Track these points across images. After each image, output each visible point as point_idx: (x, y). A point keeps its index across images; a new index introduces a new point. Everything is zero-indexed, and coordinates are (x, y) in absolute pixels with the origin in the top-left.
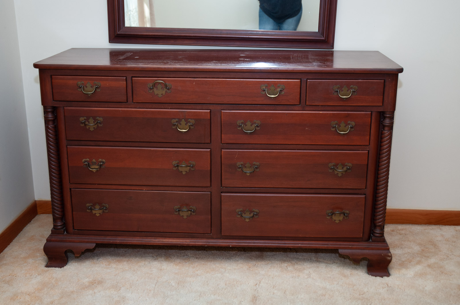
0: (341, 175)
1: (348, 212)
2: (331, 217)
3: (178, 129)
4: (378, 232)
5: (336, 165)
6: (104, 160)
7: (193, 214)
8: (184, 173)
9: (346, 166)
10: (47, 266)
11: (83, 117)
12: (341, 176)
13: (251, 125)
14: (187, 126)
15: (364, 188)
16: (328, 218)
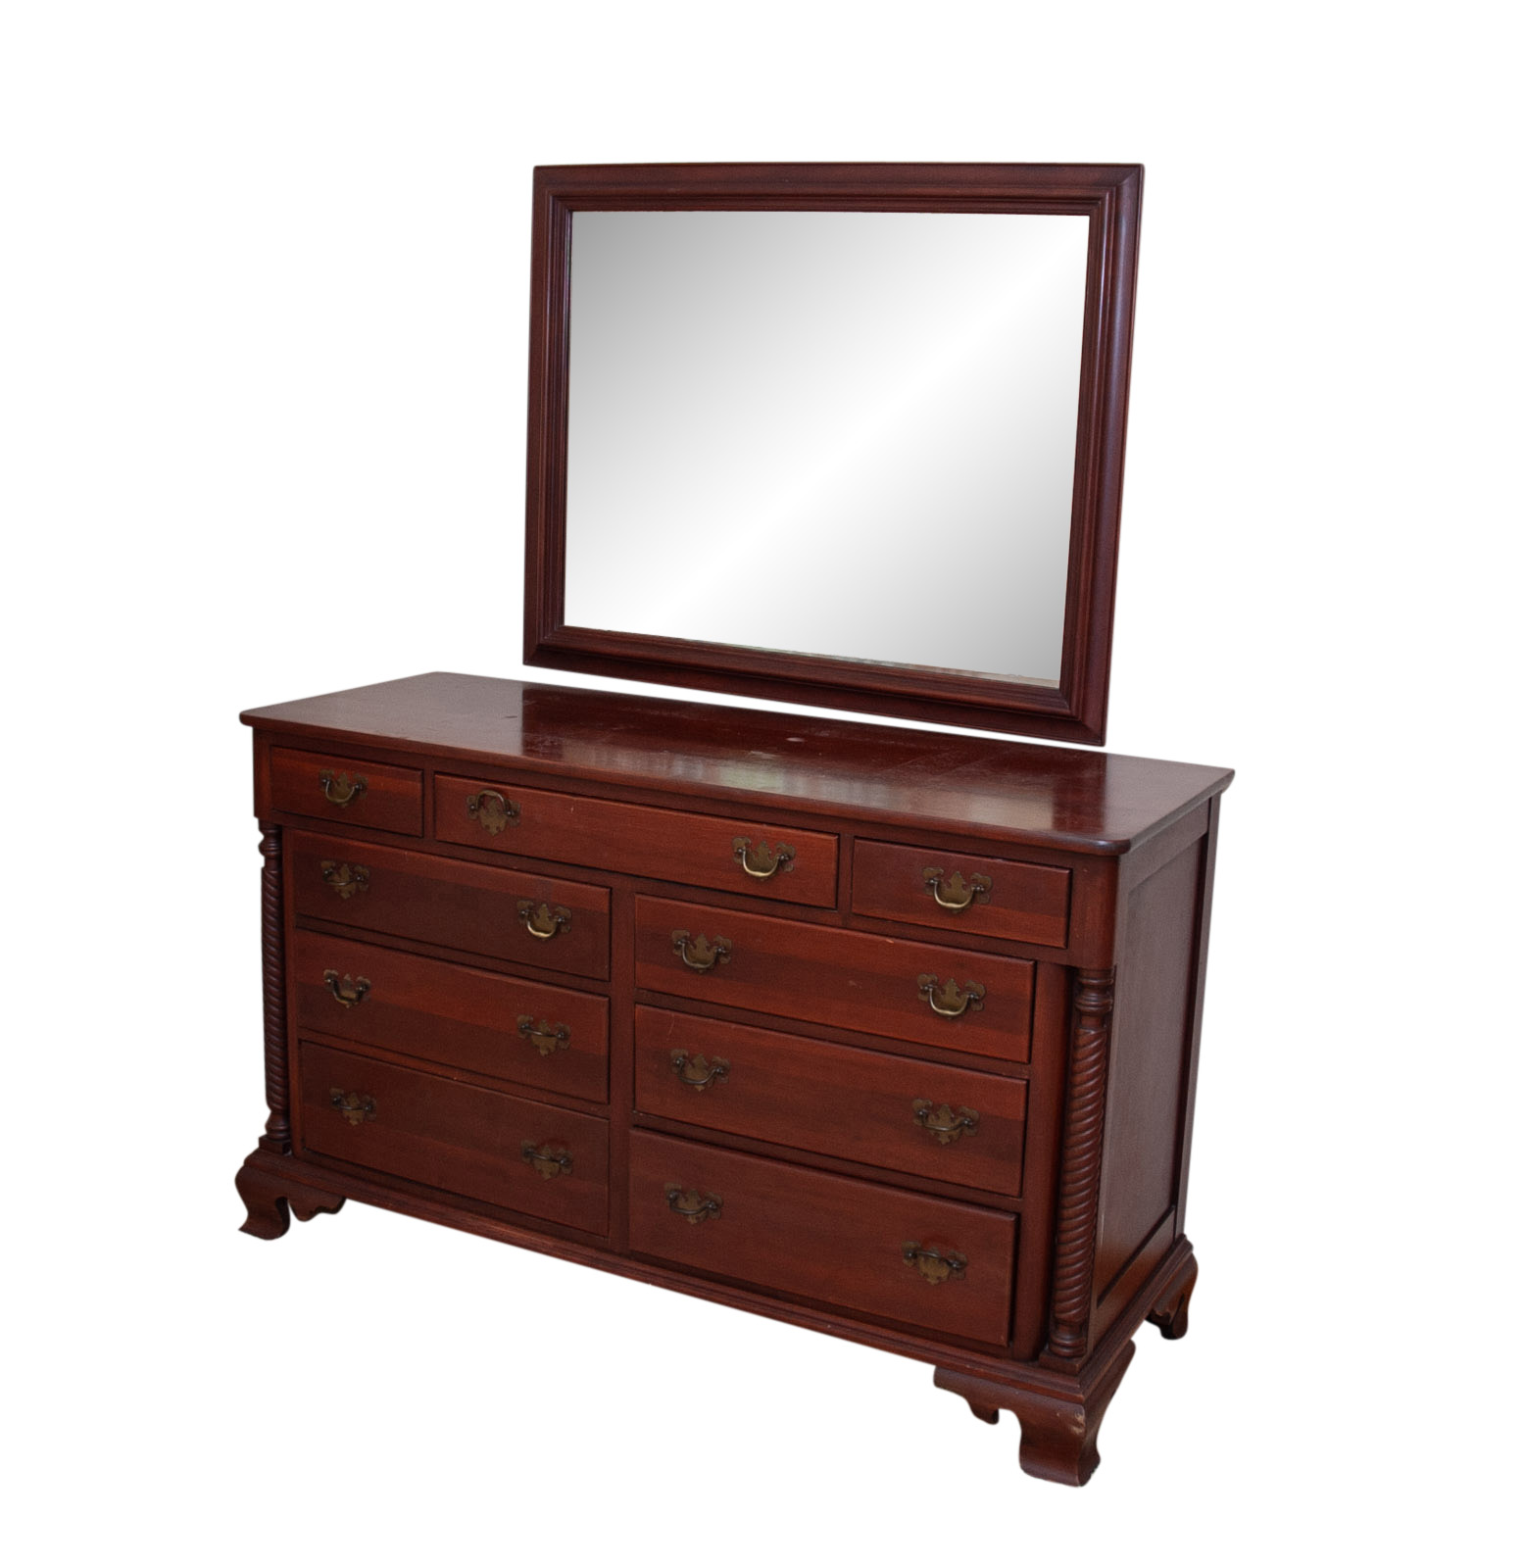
0: (948, 1140)
1: (962, 1257)
2: (915, 1264)
3: (530, 928)
4: (1067, 1342)
5: (934, 1109)
6: (368, 981)
7: (564, 1170)
8: (543, 1052)
9: (963, 1114)
10: (244, 1229)
11: (326, 859)
12: (947, 1143)
13: (708, 949)
14: (552, 927)
15: (1016, 1193)
16: (905, 1261)
